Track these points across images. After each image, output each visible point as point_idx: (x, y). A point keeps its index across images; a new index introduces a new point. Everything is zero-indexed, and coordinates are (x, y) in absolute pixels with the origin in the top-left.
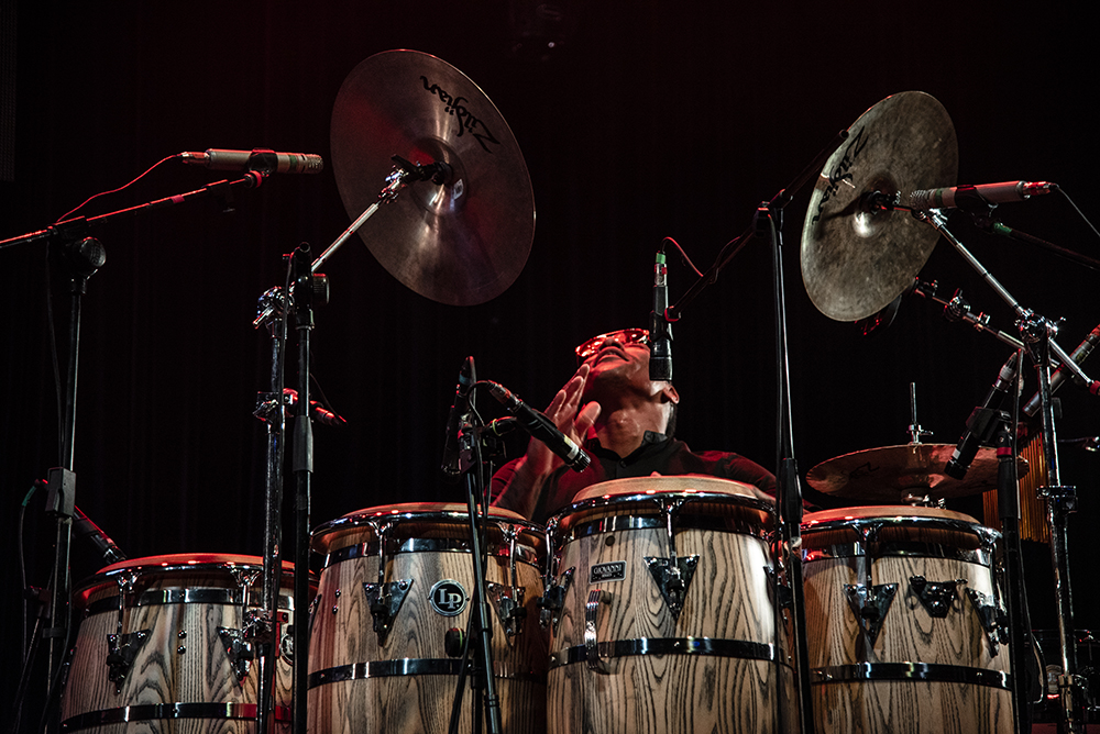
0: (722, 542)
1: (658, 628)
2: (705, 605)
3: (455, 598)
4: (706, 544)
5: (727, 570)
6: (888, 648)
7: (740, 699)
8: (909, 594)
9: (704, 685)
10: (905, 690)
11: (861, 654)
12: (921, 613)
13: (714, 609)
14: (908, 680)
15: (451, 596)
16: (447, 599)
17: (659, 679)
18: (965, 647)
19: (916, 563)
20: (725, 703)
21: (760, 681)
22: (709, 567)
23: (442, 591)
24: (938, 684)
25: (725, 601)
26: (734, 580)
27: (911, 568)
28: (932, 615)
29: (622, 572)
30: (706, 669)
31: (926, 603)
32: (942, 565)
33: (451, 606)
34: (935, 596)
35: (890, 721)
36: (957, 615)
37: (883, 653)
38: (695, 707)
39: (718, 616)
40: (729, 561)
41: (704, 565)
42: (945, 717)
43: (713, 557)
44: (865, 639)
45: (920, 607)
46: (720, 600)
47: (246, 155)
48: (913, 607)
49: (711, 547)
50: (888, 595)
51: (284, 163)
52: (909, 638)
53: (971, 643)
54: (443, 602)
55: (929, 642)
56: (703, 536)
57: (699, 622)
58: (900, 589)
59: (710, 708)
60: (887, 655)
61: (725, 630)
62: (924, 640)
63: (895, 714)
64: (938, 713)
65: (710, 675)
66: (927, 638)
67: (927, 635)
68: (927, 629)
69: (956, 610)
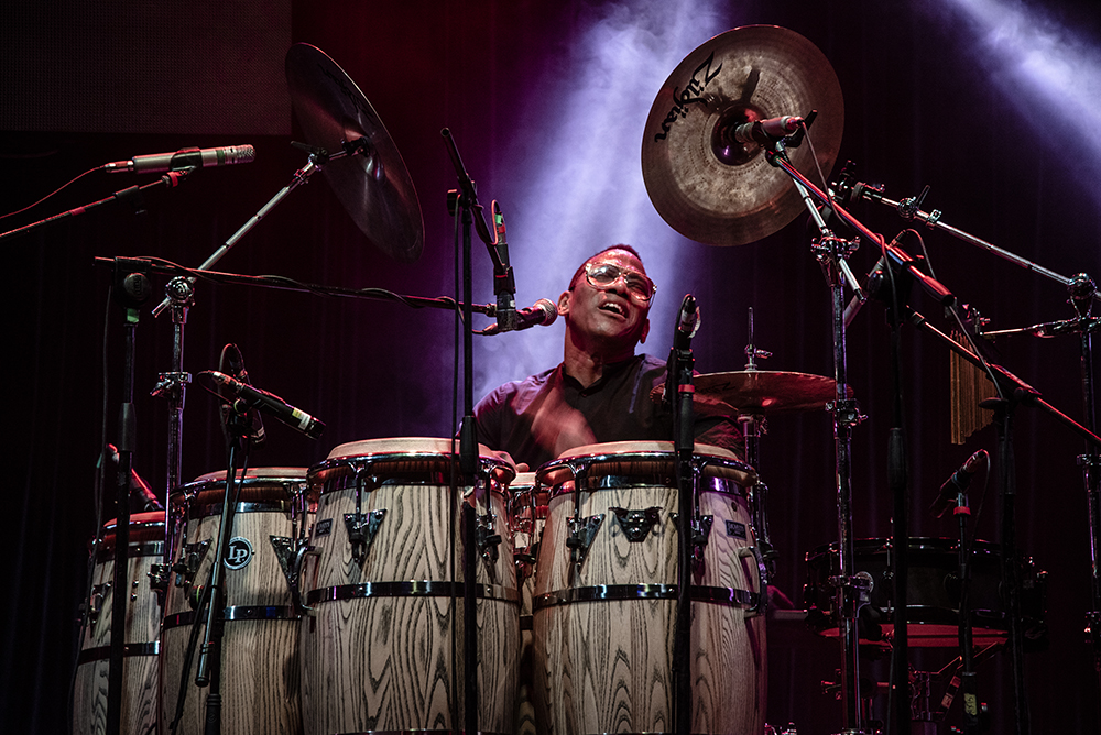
0: (412, 495)
1: (348, 576)
2: (387, 552)
3: (242, 553)
4: (395, 498)
5: (412, 520)
6: (591, 576)
7: (414, 631)
8: (613, 523)
9: (381, 622)
10: (600, 610)
11: (571, 580)
12: (622, 540)
13: (395, 555)
14: (603, 600)
15: (239, 551)
16: (235, 554)
17: (346, 620)
18: (660, 567)
19: (623, 494)
20: (399, 637)
21: (438, 615)
22: (395, 518)
23: (232, 548)
24: (629, 602)
25: (407, 548)
26: (419, 528)
27: (618, 499)
28: (630, 541)
29: (329, 528)
30: (384, 608)
31: (625, 530)
32: (648, 493)
33: (238, 561)
34: (636, 523)
35: (587, 637)
36: (656, 538)
37: (586, 578)
38: (373, 642)
39: (398, 561)
40: (416, 512)
41: (391, 516)
42: (633, 631)
43: (401, 509)
44: (575, 566)
45: (622, 534)
46: (402, 547)
47: (168, 157)
48: (614, 535)
49: (400, 500)
50: (596, 523)
51: (210, 159)
52: (608, 563)
53: (667, 563)
54: (231, 557)
55: (625, 565)
56: (393, 491)
57: (381, 568)
58: (606, 519)
59: (385, 643)
60: (590, 579)
61: (404, 573)
62: (620, 563)
63: (591, 632)
64: (627, 629)
65: (387, 614)
66: (623, 561)
67: (624, 559)
68: (623, 554)
69: (655, 534)
